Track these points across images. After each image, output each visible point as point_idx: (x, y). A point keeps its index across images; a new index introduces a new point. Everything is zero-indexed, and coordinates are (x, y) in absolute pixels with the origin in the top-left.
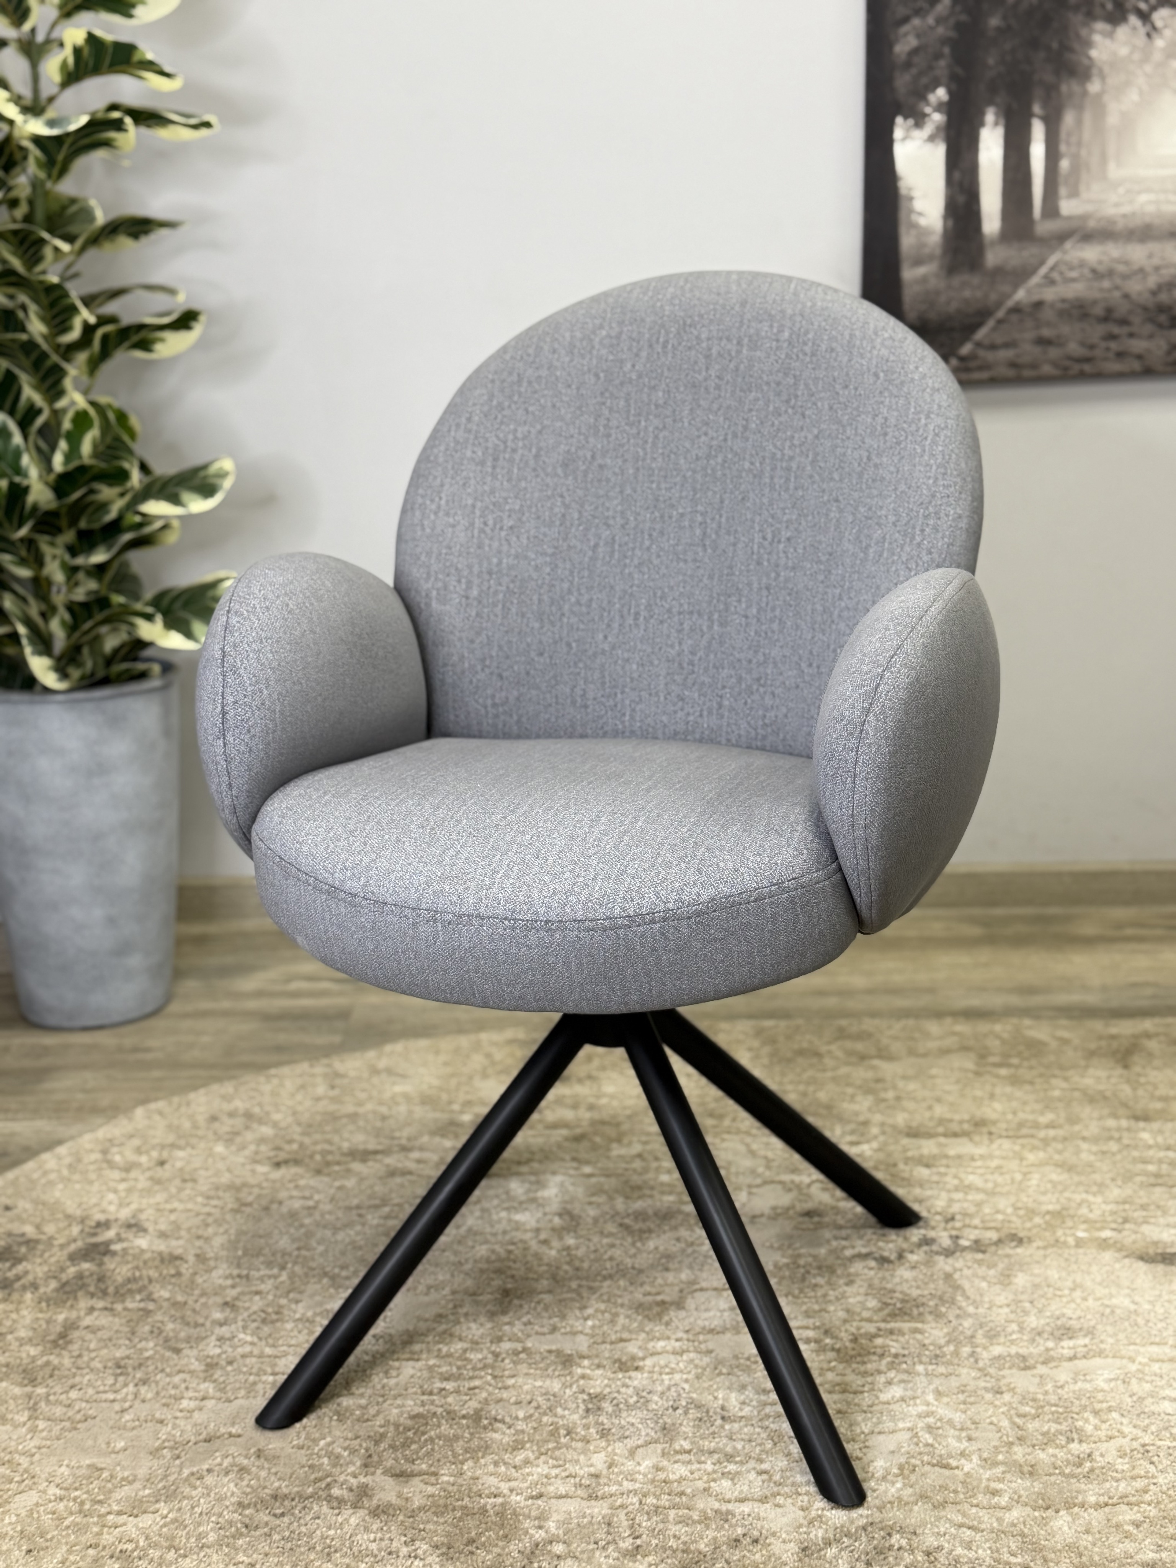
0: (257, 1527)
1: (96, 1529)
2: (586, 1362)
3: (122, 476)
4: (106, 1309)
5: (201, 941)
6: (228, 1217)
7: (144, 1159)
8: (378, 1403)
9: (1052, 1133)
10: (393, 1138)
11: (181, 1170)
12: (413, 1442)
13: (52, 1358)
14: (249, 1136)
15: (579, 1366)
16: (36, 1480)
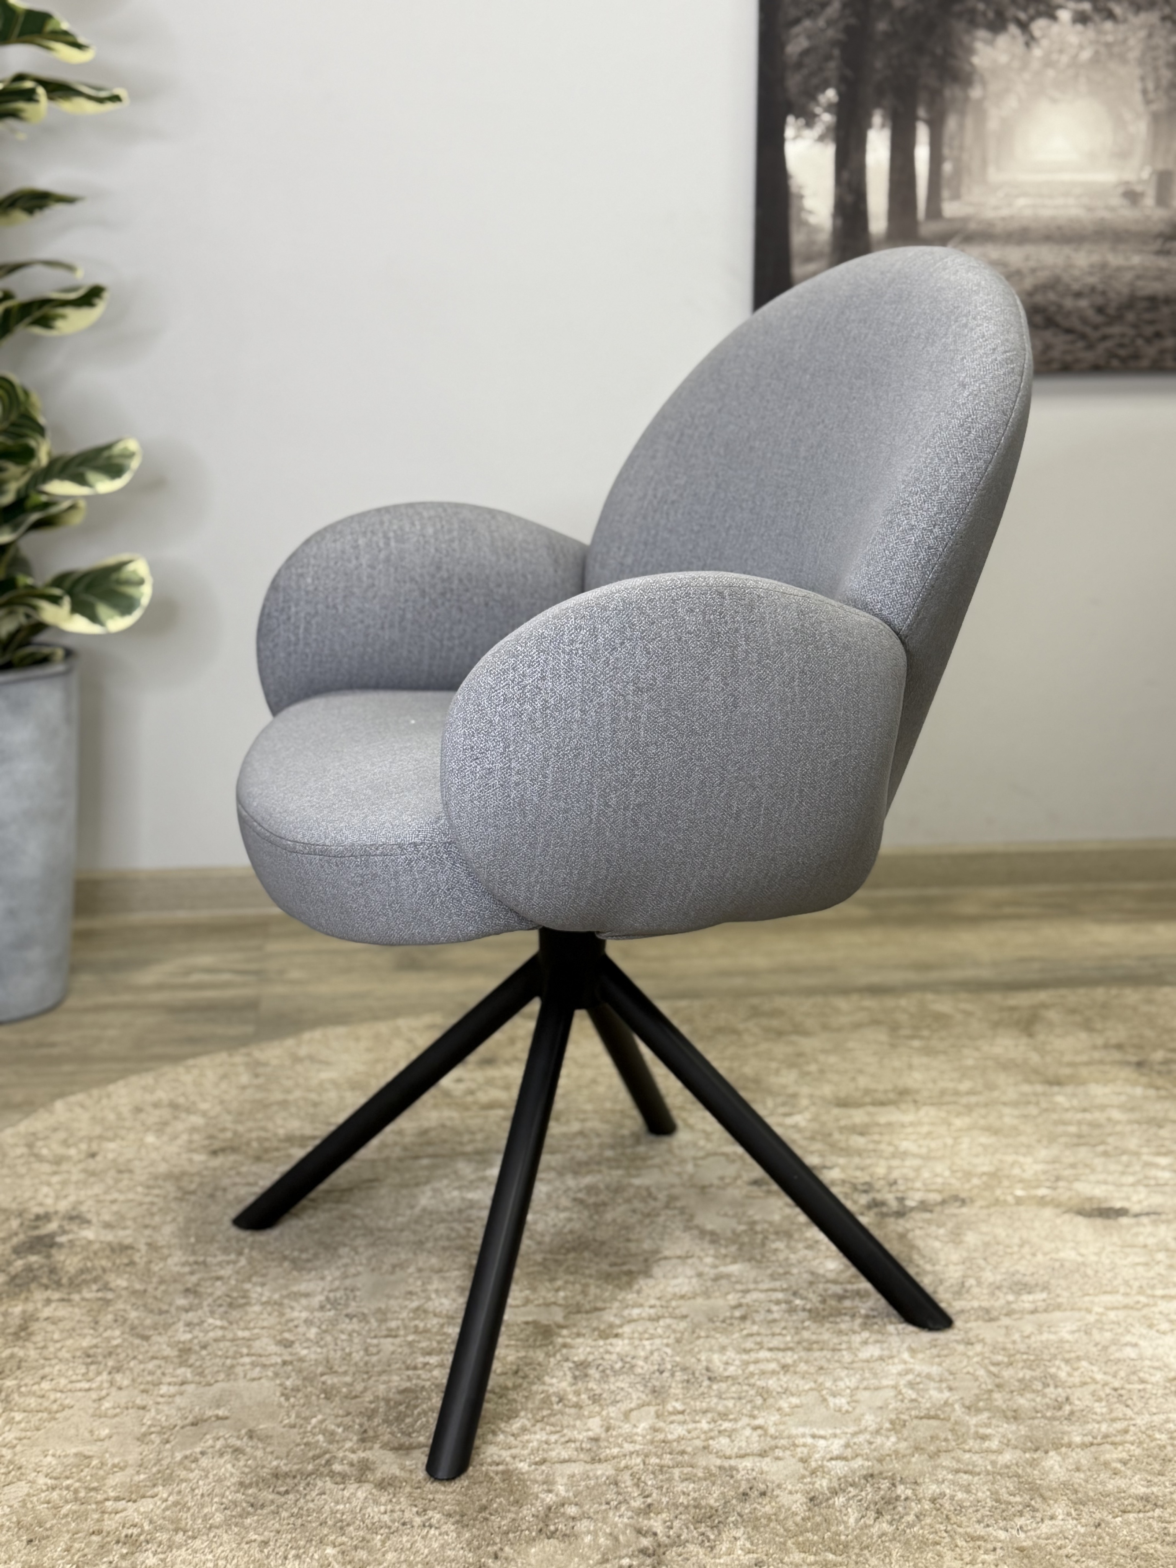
0: (263, 1506)
1: (96, 1516)
2: (565, 1332)
3: (28, 454)
4: (62, 1300)
6: (173, 1205)
7: (72, 1152)
8: (364, 1380)
9: (973, 1099)
11: (114, 1161)
12: (406, 1416)
13: (16, 1350)
14: (180, 1126)
15: (560, 1335)
16: (23, 1470)
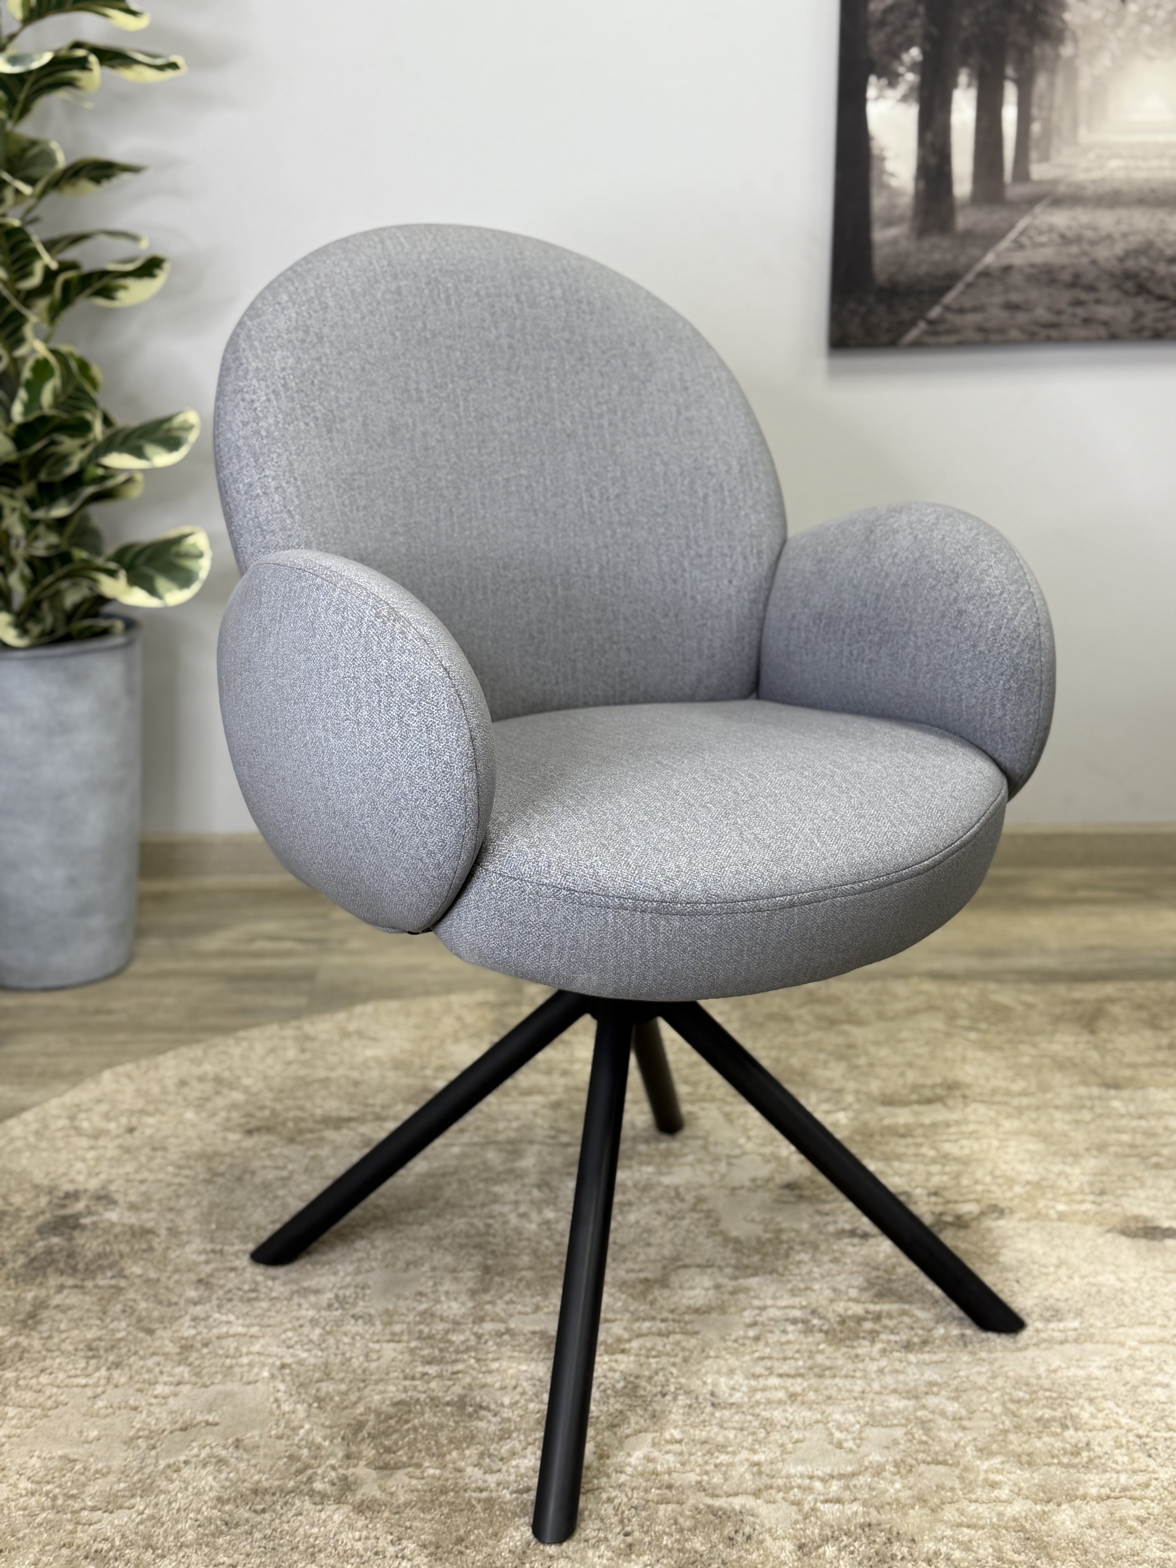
0: (237, 1525)
1: (69, 1527)
3: (84, 427)
4: (76, 1287)
6: (201, 1188)
7: (112, 1126)
8: (359, 1389)
9: (1025, 1101)
10: (367, 1105)
11: (151, 1137)
12: (395, 1431)
13: (21, 1339)
14: (220, 1102)
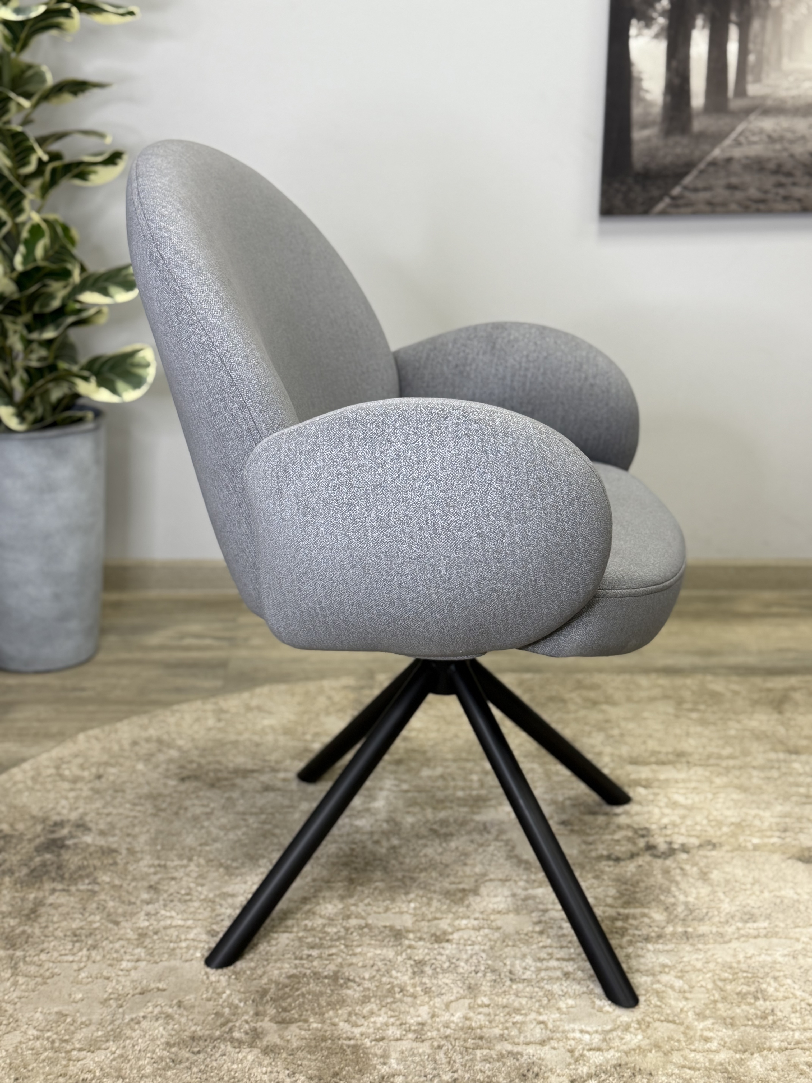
0: (181, 1062)
1: (64, 1062)
2: (411, 936)
3: (66, 274)
4: (63, 890)
5: (117, 606)
6: (149, 820)
7: (86, 774)
8: (264, 966)
9: (731, 763)
10: (265, 761)
11: (113, 782)
12: (289, 996)
13: (26, 928)
14: (161, 757)
15: (407, 938)
16: (19, 1023)
